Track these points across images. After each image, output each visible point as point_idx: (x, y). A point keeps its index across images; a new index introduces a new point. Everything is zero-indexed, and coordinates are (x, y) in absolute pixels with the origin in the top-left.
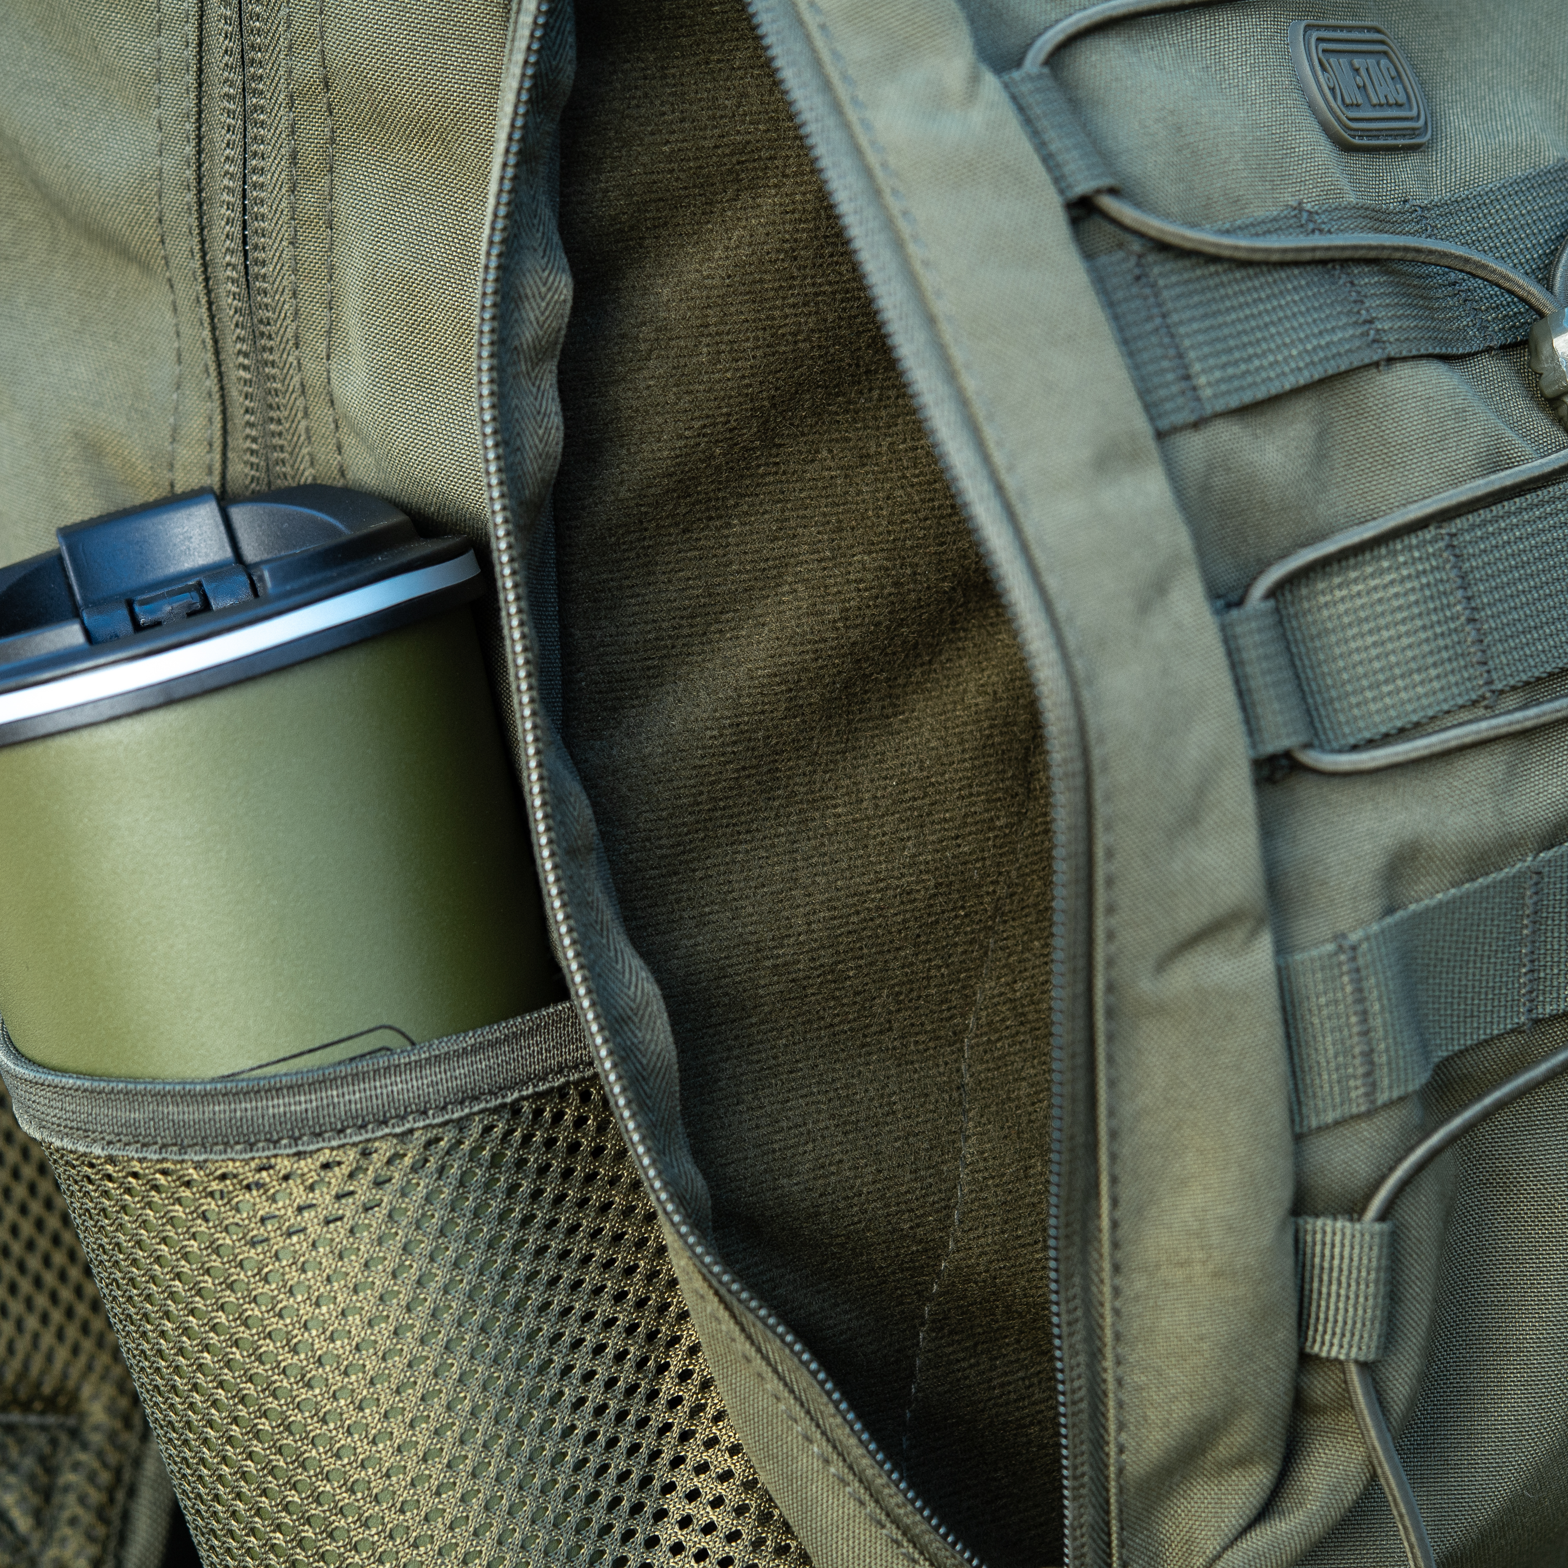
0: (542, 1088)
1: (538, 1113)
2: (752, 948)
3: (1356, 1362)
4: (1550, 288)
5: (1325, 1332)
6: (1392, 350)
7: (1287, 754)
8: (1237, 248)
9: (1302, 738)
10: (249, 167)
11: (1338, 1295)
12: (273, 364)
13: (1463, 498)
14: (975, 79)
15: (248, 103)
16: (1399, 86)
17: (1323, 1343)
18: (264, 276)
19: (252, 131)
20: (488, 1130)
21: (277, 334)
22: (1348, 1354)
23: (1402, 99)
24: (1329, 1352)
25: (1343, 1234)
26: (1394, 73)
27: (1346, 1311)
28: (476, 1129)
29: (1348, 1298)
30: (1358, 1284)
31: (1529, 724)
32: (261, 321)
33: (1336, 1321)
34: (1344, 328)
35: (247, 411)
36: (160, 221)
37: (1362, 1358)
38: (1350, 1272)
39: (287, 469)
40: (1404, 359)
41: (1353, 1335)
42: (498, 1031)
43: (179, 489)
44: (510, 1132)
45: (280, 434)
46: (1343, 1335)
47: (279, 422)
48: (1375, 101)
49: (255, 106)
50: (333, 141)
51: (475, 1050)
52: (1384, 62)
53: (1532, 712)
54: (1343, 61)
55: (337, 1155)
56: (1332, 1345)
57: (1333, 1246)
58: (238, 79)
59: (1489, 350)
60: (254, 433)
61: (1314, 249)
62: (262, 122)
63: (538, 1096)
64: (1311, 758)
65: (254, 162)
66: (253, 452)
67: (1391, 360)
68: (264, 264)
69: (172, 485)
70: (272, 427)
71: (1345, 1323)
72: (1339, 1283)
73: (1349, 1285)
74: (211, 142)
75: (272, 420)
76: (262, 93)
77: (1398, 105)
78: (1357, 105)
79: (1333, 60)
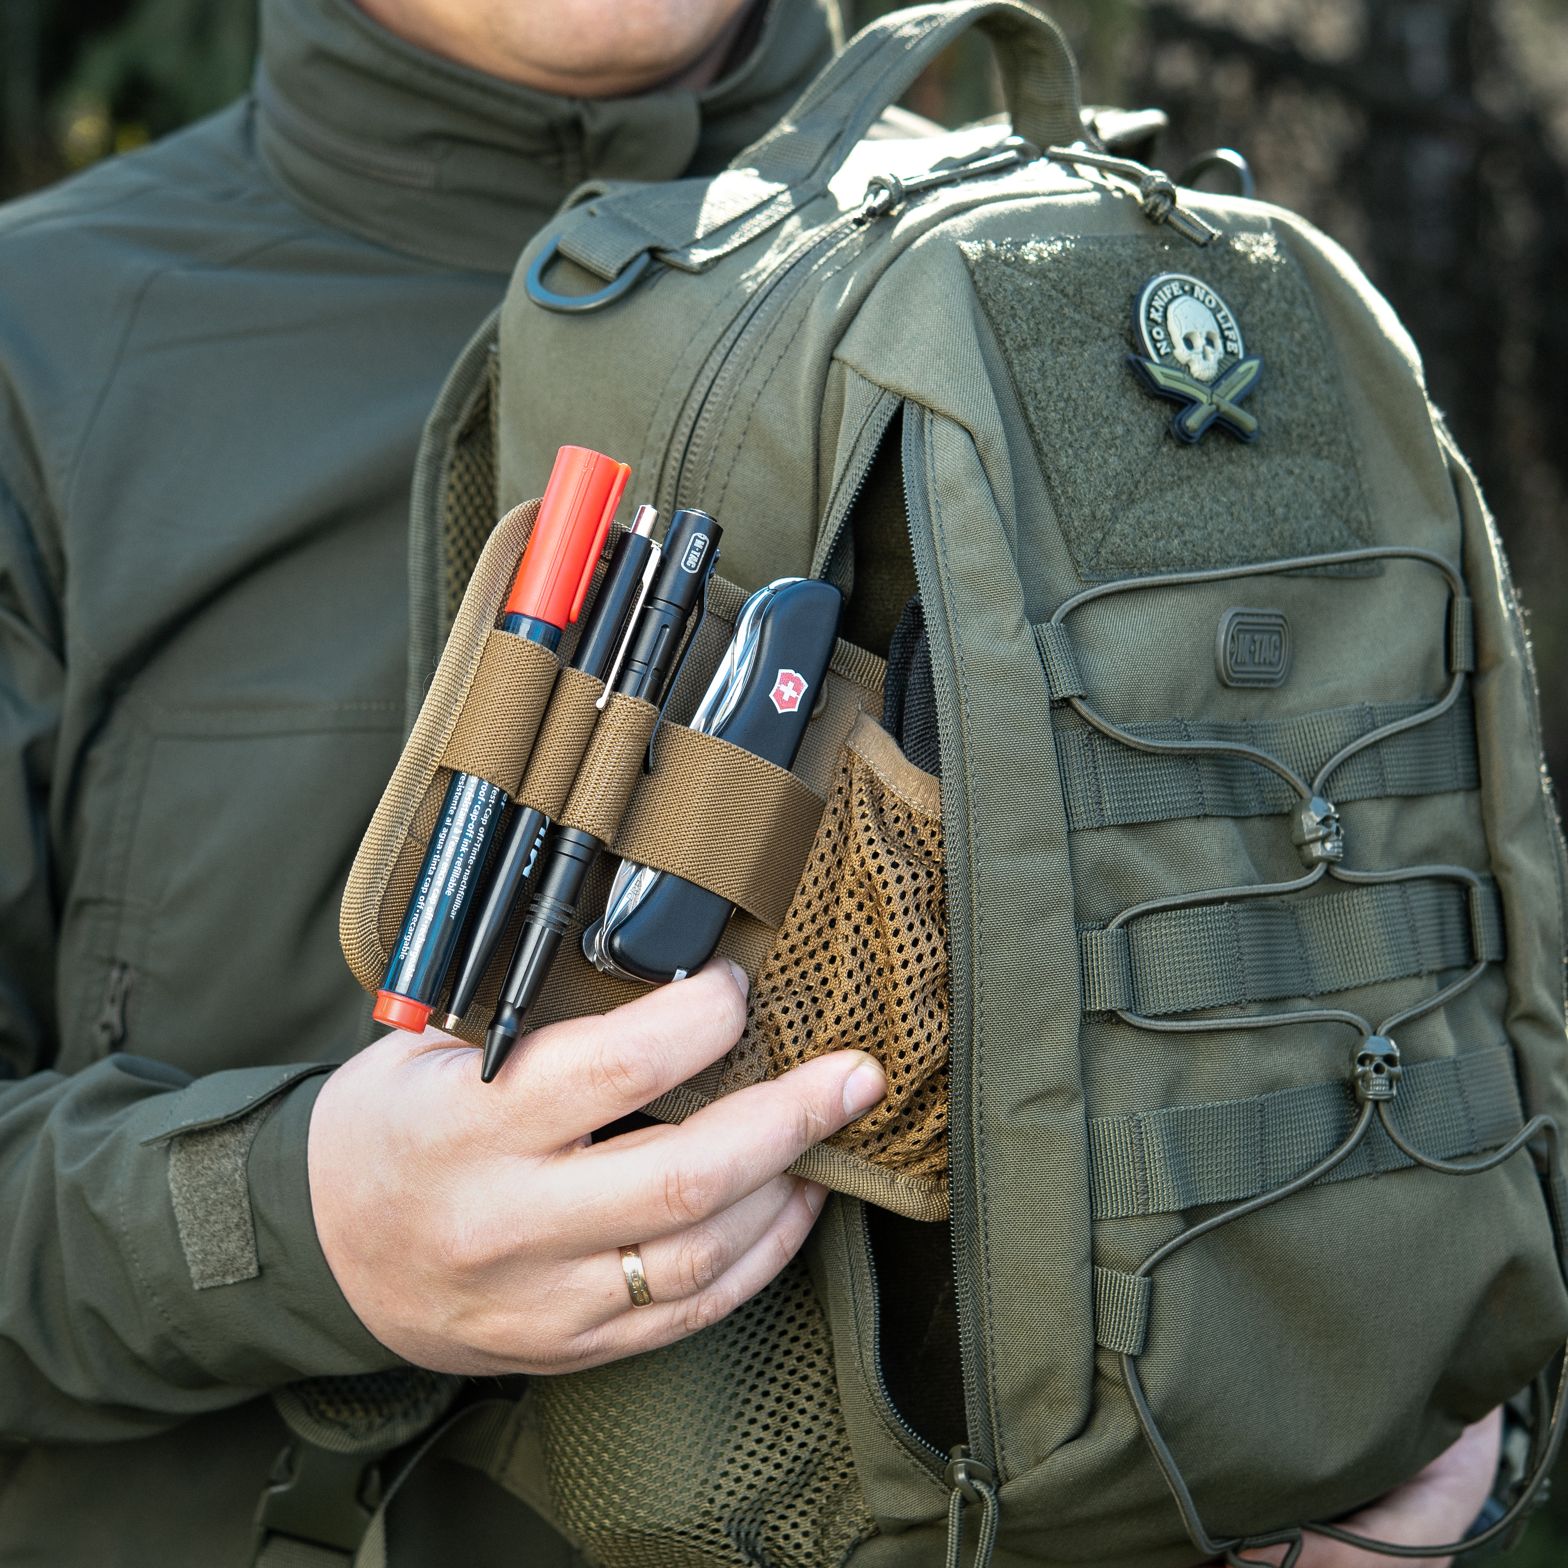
4: (1310, 786)
6: (1208, 811)
7: (1112, 1013)
8: (1139, 743)
9: (1124, 1005)
13: (1235, 894)
14: (1020, 627)
16: (1277, 653)
23: (1275, 660)
26: (1278, 644)
31: (1260, 1024)
34: (1186, 794)
40: (1213, 816)
48: (1257, 661)
53: (1262, 1018)
54: (1248, 636)
59: (1261, 815)
61: (1181, 749)
64: (1127, 1016)
67: (1206, 816)
77: (1271, 663)
78: (1243, 664)
79: (1241, 636)
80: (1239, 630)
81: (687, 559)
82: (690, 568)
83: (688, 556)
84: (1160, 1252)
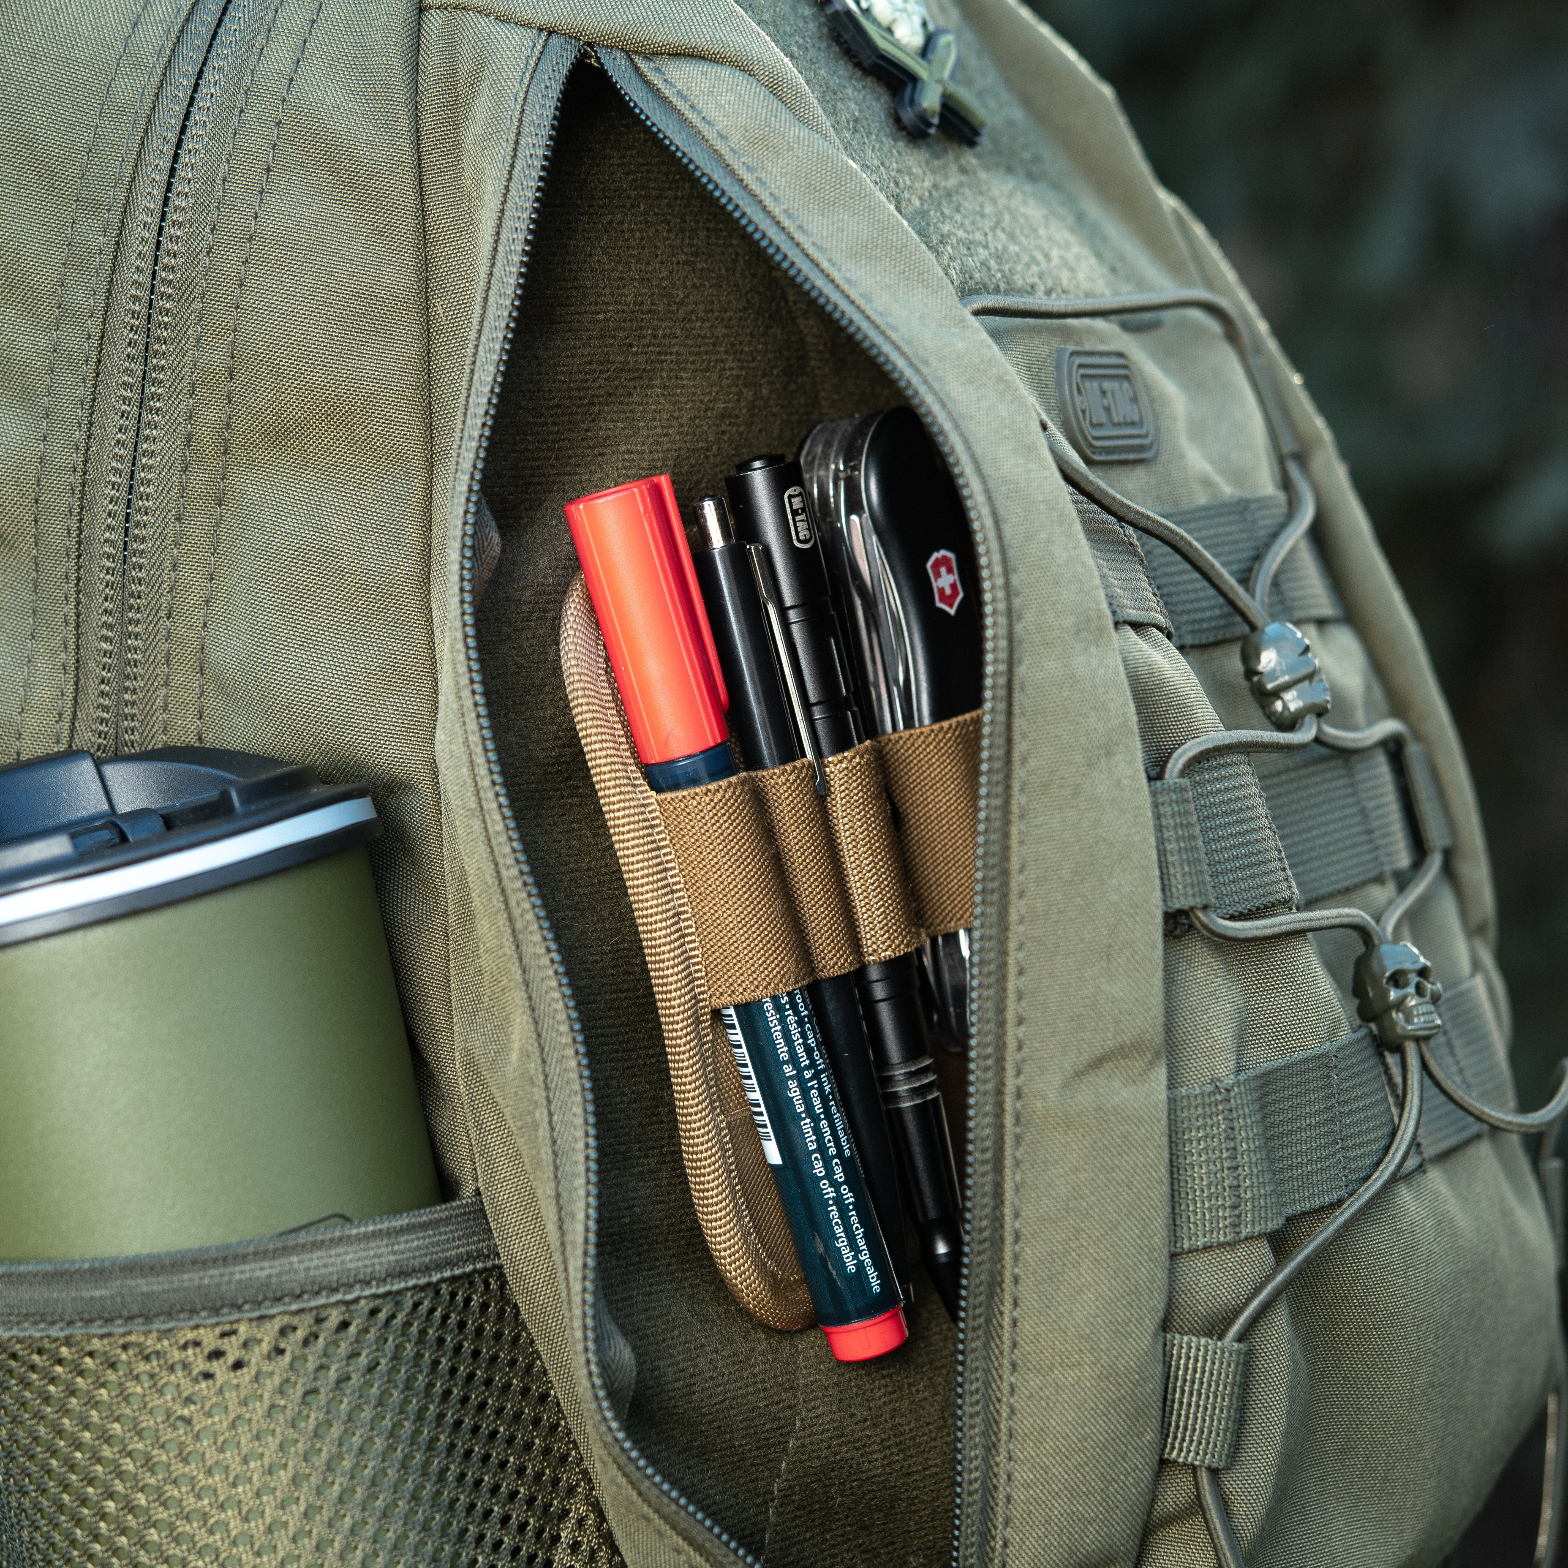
0: (457, 1272)
1: (453, 1295)
2: (620, 1157)
3: (1209, 1469)
5: (1183, 1440)
10: (140, 451)
11: (1198, 1406)
12: (137, 636)
15: (147, 391)
16: (1135, 407)
17: (1181, 1450)
18: (143, 552)
19: (147, 417)
20: (416, 1305)
21: (146, 607)
22: (1203, 1461)
23: (1136, 418)
24: (1186, 1458)
25: (1207, 1351)
26: (1132, 395)
27: (1204, 1420)
28: (408, 1303)
29: (1206, 1409)
30: (1216, 1397)
32: (132, 595)
33: (1194, 1430)
35: (103, 682)
36: (37, 502)
37: (1214, 1465)
38: (1210, 1386)
39: (136, 737)
41: (1208, 1443)
42: (424, 1216)
43: (24, 757)
44: (432, 1311)
45: (133, 703)
46: (1200, 1443)
47: (134, 691)
48: (1116, 420)
49: (153, 394)
50: (228, 426)
51: (409, 1229)
52: (1126, 385)
54: (1095, 384)
55: (295, 1321)
56: (1189, 1451)
57: (1197, 1360)
58: (138, 368)
60: (107, 702)
62: (158, 410)
63: (454, 1279)
65: (145, 446)
66: (102, 721)
68: (143, 540)
69: (18, 754)
70: (127, 697)
71: (1202, 1432)
72: (1200, 1395)
73: (1208, 1397)
74: (102, 427)
75: (126, 689)
76: (162, 381)
77: (1133, 424)
78: (1100, 425)
79: (1087, 384)
80: (1083, 376)
81: (797, 533)
82: (806, 541)
83: (796, 527)
84: (1269, 1288)
